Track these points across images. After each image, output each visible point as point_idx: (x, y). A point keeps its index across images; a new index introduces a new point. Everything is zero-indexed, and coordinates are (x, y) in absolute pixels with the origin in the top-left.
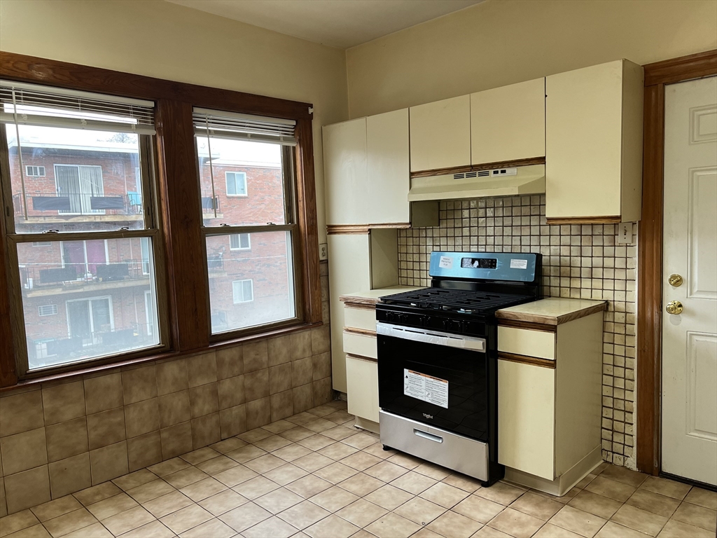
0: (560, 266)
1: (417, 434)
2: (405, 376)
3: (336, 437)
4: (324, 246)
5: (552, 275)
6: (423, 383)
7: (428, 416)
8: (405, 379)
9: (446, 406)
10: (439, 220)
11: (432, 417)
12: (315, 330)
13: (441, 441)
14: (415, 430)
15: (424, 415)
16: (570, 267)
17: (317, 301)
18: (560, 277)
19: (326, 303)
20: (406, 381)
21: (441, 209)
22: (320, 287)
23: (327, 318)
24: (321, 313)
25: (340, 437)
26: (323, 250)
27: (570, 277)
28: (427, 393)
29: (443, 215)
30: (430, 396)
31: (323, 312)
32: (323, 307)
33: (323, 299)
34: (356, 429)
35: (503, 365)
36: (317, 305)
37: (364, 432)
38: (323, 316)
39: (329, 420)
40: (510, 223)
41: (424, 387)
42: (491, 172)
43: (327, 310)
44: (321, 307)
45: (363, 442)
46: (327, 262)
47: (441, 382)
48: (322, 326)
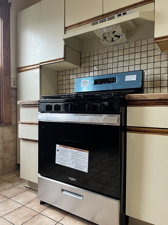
0: (154, 81)
1: (64, 192)
2: (57, 150)
3: (9, 195)
4: (15, 80)
5: (148, 87)
6: (70, 154)
7: (72, 179)
8: (57, 152)
9: (86, 170)
10: (81, 63)
11: (75, 180)
12: (6, 128)
13: (81, 198)
14: (63, 190)
15: (70, 178)
16: (161, 80)
17: (8, 111)
18: (154, 87)
19: (15, 113)
20: (57, 153)
21: (82, 57)
22: (11, 103)
23: (15, 121)
24: (11, 118)
25: (12, 195)
26: (14, 82)
27: (161, 87)
28: (72, 161)
29: (83, 60)
30: (74, 164)
31: (12, 118)
32: (13, 115)
33: (13, 110)
34: (25, 188)
35: (131, 137)
36: (8, 113)
37: (30, 190)
38: (12, 120)
39: (9, 182)
40: (122, 59)
41: (70, 157)
42: (116, 16)
43: (15, 117)
44: (11, 114)
45: (27, 198)
46: (17, 90)
47: (83, 152)
48: (11, 126)
